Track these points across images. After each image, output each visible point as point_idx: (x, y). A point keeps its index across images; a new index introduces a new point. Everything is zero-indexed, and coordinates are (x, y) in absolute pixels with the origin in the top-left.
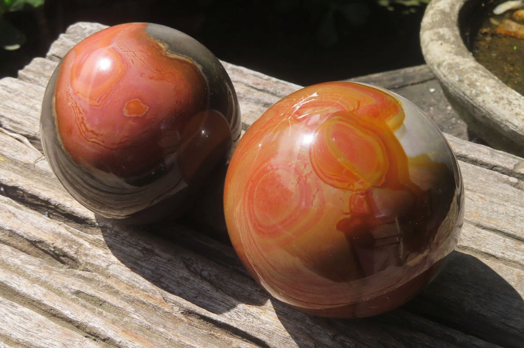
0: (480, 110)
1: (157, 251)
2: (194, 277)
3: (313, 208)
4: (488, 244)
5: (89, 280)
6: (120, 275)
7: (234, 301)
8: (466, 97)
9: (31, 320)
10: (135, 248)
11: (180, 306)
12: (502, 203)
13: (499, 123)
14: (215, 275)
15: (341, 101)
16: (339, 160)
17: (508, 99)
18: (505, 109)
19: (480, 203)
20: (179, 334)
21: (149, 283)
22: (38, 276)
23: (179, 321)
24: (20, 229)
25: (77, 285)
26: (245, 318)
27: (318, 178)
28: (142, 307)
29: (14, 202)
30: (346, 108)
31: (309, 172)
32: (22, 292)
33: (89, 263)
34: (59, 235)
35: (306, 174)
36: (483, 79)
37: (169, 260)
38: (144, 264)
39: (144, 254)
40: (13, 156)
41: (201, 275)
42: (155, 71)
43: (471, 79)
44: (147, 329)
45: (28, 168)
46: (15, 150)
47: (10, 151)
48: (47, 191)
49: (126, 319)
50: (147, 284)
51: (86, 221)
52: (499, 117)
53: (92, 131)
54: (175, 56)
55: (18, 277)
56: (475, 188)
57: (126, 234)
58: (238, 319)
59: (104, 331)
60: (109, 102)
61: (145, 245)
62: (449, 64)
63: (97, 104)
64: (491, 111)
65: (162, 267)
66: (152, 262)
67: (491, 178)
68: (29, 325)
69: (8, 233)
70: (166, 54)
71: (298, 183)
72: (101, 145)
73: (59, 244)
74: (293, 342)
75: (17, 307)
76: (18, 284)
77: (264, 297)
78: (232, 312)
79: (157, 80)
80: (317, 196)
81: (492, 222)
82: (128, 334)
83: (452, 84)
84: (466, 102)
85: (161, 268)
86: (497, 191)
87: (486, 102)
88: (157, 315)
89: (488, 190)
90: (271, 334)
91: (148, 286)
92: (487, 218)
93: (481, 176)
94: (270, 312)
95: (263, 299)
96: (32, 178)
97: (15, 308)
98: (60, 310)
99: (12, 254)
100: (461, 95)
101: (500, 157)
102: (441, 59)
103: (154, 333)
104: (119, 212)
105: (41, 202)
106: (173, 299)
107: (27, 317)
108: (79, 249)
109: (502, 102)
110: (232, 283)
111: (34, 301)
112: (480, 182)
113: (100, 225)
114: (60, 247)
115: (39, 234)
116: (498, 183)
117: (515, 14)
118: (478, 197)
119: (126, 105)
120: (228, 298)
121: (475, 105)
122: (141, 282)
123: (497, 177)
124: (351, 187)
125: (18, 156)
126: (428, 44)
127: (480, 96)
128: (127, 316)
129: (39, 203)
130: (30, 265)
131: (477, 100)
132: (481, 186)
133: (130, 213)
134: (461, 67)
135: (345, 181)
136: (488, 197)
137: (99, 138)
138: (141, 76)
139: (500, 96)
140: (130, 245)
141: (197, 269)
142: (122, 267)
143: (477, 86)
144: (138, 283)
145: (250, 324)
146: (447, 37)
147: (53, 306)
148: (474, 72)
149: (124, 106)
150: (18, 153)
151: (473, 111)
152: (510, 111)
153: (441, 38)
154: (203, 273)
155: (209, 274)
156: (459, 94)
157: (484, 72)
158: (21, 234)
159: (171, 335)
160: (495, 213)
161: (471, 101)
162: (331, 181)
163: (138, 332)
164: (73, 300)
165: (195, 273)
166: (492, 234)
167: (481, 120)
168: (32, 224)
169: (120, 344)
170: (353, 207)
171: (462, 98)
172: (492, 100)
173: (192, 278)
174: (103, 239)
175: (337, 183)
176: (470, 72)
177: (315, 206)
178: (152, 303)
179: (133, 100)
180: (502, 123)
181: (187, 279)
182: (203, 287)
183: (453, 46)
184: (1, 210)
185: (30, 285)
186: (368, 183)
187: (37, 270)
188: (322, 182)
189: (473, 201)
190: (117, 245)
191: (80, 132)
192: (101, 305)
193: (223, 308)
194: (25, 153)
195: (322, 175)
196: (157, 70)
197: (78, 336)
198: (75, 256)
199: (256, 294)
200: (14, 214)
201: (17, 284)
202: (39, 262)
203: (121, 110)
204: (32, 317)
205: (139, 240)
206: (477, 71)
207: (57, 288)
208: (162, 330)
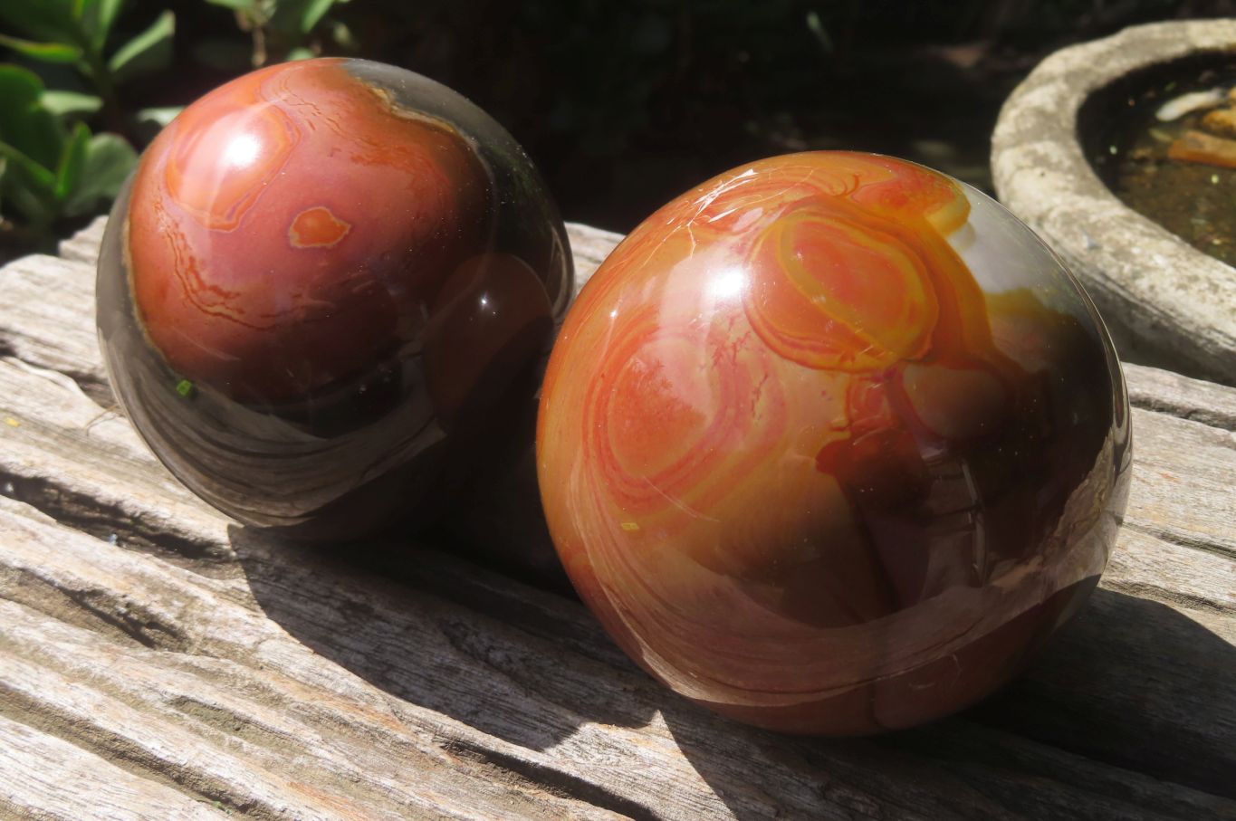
0: (1144, 311)
1: (378, 608)
2: (470, 664)
3: (755, 421)
4: (1194, 577)
5: (211, 676)
6: (285, 663)
7: (571, 718)
8: (1110, 285)
9: (61, 763)
10: (325, 604)
11: (437, 732)
12: (1218, 488)
13: (1191, 337)
14: (523, 660)
15: (812, 177)
16: (815, 301)
17: (1209, 280)
18: (1204, 300)
19: (1166, 487)
20: (432, 792)
21: (359, 679)
22: (85, 665)
23: (433, 764)
24: (47, 565)
25: (180, 685)
26: (599, 756)
27: (763, 346)
28: (340, 733)
29: (35, 511)
30: (827, 190)
31: (742, 335)
32: (43, 702)
33: (211, 639)
34: (142, 578)
35: (735, 341)
36: (1147, 240)
37: (408, 628)
38: (345, 641)
39: (345, 616)
40: (38, 413)
41: (487, 661)
42: (366, 145)
43: (1118, 242)
44: (352, 781)
45: (71, 440)
46: (44, 401)
47: (32, 404)
48: (114, 483)
49: (300, 760)
50: (352, 683)
51: (208, 550)
52: (1191, 322)
53: (215, 289)
54: (412, 115)
55: (36, 669)
56: (1150, 458)
57: (303, 572)
58: (581, 760)
59: (243, 786)
60: (254, 215)
61: (349, 595)
62: (1065, 215)
63: (226, 222)
64: (1172, 310)
65: (390, 644)
66: (366, 634)
67: (1187, 435)
68: (56, 775)
69: (17, 575)
70: (391, 110)
71: (716, 363)
72: (236, 321)
73: (139, 597)
74: (722, 806)
75: (28, 735)
76: (36, 682)
77: (646, 705)
78: (567, 744)
79: (369, 163)
80: (763, 390)
81: (1198, 528)
82: (303, 791)
83: (1075, 259)
84: (1110, 297)
85: (389, 648)
86: (1203, 461)
87: (1157, 289)
88: (378, 750)
89: (1182, 461)
90: (664, 790)
91: (357, 686)
92: (1186, 519)
93: (1161, 431)
94: (661, 740)
95: (643, 711)
96: (82, 462)
97: (23, 737)
98: (136, 738)
99: (25, 619)
100: (1096, 282)
101: (1203, 392)
102: (1045, 207)
103: (370, 790)
104: (287, 505)
105: (101, 512)
106: (417, 714)
107: (52, 757)
108: (189, 610)
109: (1195, 287)
110: (563, 676)
111: (72, 723)
112: (1161, 443)
113: (242, 557)
114: (142, 603)
115: (90, 573)
116: (1203, 445)
117: (1206, 119)
118: (1159, 477)
119: (296, 220)
120: (555, 711)
121: (1132, 300)
122: (338, 677)
123: (1200, 432)
124: (848, 364)
125: (51, 415)
126: (1011, 177)
127: (1143, 277)
128: (302, 753)
129: (97, 515)
130: (68, 641)
131: (1136, 288)
132: (1163, 452)
133: (312, 508)
134: (1093, 219)
135: (833, 351)
136: (1182, 476)
137: (232, 303)
138: (332, 156)
139: (1189, 274)
140: (313, 598)
141: (477, 646)
142: (291, 645)
143: (1134, 256)
144: (332, 680)
145: (611, 769)
146: (1054, 159)
147: (118, 731)
148: (1122, 226)
149: (290, 224)
150: (50, 407)
151: (1129, 314)
152: (1217, 304)
153: (1041, 161)
154: (491, 655)
155: (507, 656)
156: (1092, 279)
157: (1147, 226)
158: (47, 578)
159: (412, 794)
160: (1203, 509)
161: (1122, 293)
162: (796, 353)
163: (330, 789)
164: (168, 718)
165: (473, 656)
166: (1202, 554)
167: (1150, 336)
168: (75, 554)
169: (285, 815)
170: (854, 411)
171: (1100, 288)
172: (1172, 284)
173: (464, 667)
174: (246, 588)
175: (814, 357)
176: (1113, 228)
177: (761, 416)
178: (366, 723)
179: (311, 210)
180: (1200, 337)
181: (452, 671)
182: (494, 687)
183: (1071, 177)
184: (3, 526)
185: (64, 684)
186: (891, 353)
187: (83, 652)
188: (775, 357)
189: (1149, 484)
190: (282, 600)
191: (187, 292)
192: (238, 729)
193: (544, 736)
194: (68, 407)
195: (774, 341)
196: (369, 142)
197: (178, 800)
198: (178, 624)
199: (624, 699)
200: (33, 535)
201: (31, 684)
202: (88, 636)
203: (284, 234)
204: (64, 756)
205: (336, 583)
206: (1132, 225)
207: (129, 692)
208: (388, 782)
